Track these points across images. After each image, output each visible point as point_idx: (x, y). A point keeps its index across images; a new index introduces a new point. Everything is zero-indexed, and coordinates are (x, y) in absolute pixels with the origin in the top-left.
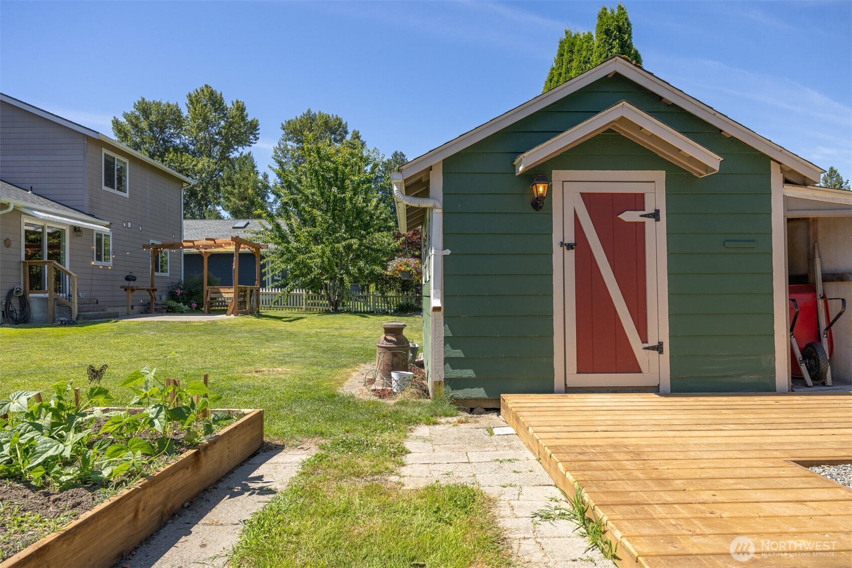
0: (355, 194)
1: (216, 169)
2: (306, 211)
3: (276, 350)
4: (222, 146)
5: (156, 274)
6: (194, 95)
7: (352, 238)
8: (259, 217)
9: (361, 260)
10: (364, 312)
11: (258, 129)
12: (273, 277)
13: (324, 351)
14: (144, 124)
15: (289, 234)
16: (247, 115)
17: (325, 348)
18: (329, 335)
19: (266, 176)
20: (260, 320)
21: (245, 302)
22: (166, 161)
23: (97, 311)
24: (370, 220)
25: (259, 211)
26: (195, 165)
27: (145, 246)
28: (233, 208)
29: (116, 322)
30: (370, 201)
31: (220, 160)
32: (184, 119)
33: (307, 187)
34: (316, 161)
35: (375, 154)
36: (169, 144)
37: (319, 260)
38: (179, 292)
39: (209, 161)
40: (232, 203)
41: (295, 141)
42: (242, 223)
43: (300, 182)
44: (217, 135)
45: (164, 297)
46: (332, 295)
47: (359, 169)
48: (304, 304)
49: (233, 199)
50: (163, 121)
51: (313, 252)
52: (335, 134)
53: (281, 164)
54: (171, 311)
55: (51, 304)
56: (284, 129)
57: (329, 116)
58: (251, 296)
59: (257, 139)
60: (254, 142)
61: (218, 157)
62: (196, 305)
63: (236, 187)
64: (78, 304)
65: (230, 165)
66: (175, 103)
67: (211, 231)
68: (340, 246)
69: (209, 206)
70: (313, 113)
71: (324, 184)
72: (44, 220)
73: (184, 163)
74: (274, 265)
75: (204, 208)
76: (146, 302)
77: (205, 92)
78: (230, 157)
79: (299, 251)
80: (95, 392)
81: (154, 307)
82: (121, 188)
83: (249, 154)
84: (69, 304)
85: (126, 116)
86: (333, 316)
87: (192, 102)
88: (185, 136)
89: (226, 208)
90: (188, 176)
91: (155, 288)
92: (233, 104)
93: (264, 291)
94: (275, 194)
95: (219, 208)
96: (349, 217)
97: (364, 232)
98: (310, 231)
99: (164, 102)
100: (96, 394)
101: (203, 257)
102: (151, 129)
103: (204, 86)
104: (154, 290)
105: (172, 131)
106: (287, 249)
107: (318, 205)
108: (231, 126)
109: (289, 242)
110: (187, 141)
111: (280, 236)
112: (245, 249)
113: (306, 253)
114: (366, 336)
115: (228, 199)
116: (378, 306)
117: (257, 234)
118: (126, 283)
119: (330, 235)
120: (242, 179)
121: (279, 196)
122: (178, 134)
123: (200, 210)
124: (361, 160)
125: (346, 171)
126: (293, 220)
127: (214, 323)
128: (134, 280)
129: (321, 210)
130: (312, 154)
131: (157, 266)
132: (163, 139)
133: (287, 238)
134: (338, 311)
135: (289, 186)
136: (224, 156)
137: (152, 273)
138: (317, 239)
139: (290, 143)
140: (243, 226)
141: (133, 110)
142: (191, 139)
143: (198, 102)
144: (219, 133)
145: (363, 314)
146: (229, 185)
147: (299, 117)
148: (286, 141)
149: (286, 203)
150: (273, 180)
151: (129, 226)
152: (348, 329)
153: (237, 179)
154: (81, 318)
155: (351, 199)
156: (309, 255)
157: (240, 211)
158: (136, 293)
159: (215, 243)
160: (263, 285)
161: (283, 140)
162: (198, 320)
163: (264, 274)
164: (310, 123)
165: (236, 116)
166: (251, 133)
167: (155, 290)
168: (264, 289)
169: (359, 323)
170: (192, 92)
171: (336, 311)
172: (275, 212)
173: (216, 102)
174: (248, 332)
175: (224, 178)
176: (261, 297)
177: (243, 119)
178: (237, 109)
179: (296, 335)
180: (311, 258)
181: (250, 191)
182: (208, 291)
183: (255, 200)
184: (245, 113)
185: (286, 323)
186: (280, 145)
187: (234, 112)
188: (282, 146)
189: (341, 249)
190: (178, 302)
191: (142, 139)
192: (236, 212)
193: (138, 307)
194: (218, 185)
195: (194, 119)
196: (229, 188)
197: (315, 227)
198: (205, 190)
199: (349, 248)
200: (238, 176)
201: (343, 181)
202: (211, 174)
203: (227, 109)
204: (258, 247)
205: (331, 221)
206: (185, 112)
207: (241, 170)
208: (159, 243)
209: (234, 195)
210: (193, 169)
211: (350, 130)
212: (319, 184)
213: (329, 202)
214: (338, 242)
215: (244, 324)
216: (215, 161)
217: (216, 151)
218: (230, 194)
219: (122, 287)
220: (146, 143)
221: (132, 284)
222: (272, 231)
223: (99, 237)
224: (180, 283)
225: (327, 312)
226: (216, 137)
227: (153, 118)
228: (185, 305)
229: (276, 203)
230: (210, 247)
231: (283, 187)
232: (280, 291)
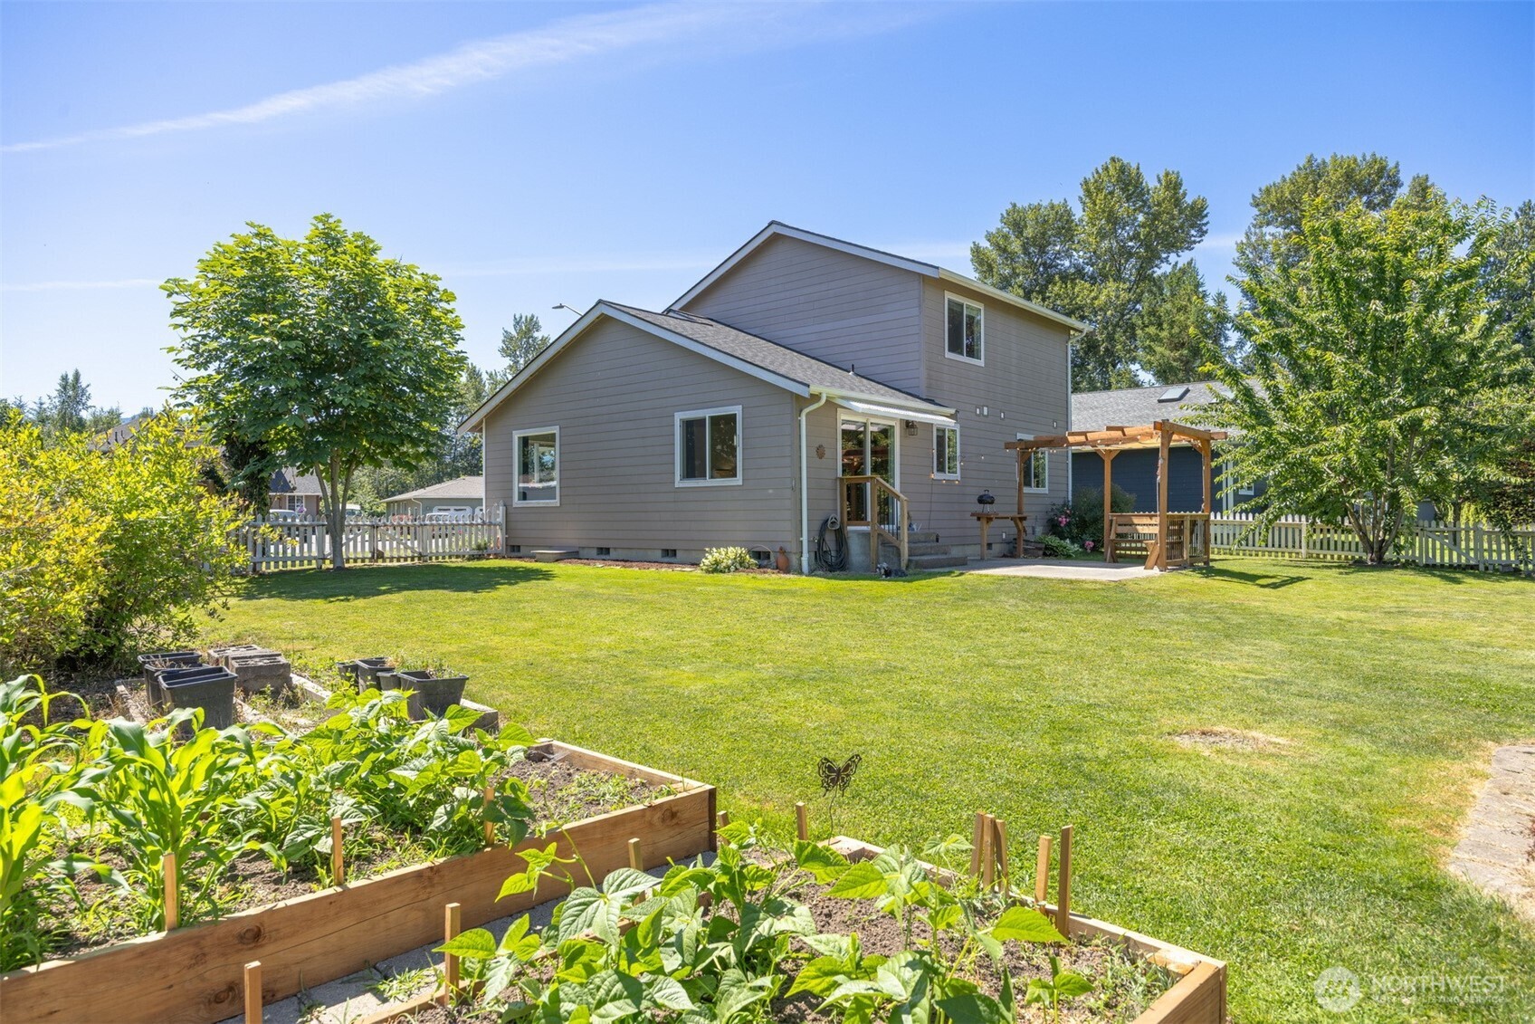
0: (1428, 310)
1: (1129, 300)
2: (1308, 358)
3: (1248, 666)
4: (1140, 258)
5: (1026, 490)
6: (1092, 181)
7: (1420, 405)
8: (1209, 376)
9: (1446, 454)
10: (1452, 567)
11: (1206, 216)
12: (1236, 493)
13: (1368, 681)
14: (1016, 246)
15: (1272, 405)
16: (1185, 194)
17: (1366, 668)
18: (1374, 631)
19: (1221, 299)
20: (1209, 581)
21: (1181, 544)
22: (1049, 297)
23: (937, 554)
24: (1471, 363)
25: (1208, 367)
26: (1096, 298)
27: (1008, 446)
28: (1160, 365)
29: (961, 574)
30: (1468, 319)
31: (1137, 282)
32: (1076, 225)
33: (1310, 309)
34: (1332, 250)
35: (1482, 210)
36: (1053, 271)
37: (1339, 457)
38: (1063, 520)
39: (1118, 287)
40: (1158, 357)
41: (1281, 224)
42: (1174, 392)
43: (1294, 299)
44: (1131, 240)
45: (1039, 530)
46: (1369, 528)
47: (1440, 252)
48: (1304, 544)
49: (1159, 349)
50: (1044, 234)
51: (1325, 440)
52: (1370, 193)
53: (1254, 271)
54: (1050, 554)
55: (874, 541)
56: (1257, 205)
57: (1355, 160)
58: (1192, 533)
59: (1203, 233)
60: (1198, 239)
61: (1133, 278)
62: (1092, 544)
63: (1165, 326)
64: (909, 542)
65: (1154, 289)
66: (1063, 201)
67: (1120, 410)
68: (1391, 426)
69: (1119, 366)
70: (1319, 161)
71: (1351, 297)
72: (863, 414)
73: (1078, 296)
74: (1239, 471)
75: (1110, 368)
76: (1012, 537)
77: (1112, 172)
78: (1155, 275)
79: (1295, 439)
80: (806, 853)
81: (1022, 546)
82: (972, 352)
83: (1190, 263)
84: (896, 543)
85: (989, 237)
86: (1374, 575)
87: (1088, 192)
88: (1078, 252)
89: (1146, 366)
90: (1082, 318)
91: (1024, 515)
92: (1159, 181)
93: (1219, 518)
94: (1240, 330)
95: (1134, 367)
96: (1413, 360)
97: (1453, 391)
98: (1319, 399)
99: (1045, 203)
100: (808, 859)
101: (1103, 461)
102: (1026, 252)
103: (1109, 161)
104: (1023, 519)
105: (1057, 248)
106: (1269, 437)
107: (1335, 343)
108: (1155, 219)
109: (1270, 423)
110: (1081, 260)
111: (1252, 413)
112: (1179, 441)
113: (1309, 443)
114: (1473, 639)
115: (1150, 350)
116: (1490, 551)
117: (1206, 410)
118: (979, 508)
119: (1366, 402)
120: (1175, 311)
121: (1248, 333)
122: (1068, 250)
123: (1104, 373)
124: (1444, 231)
125: (1405, 261)
126: (1279, 378)
127: (1120, 586)
128: (992, 503)
129: (1341, 351)
130: (1322, 238)
131: (1029, 475)
132: (1044, 264)
133: (1266, 416)
134: (1384, 562)
135: (1271, 310)
136: (1143, 276)
137: (1020, 490)
138: (1333, 413)
139: (1271, 229)
140: (1177, 396)
141: (1000, 225)
142: (1088, 255)
143: (1099, 190)
144: (1135, 237)
145: (1449, 572)
146: (1153, 324)
147: (1288, 177)
148: (1260, 227)
149: (1265, 346)
150: (1235, 303)
151: (985, 413)
152: (1419, 615)
153: (1168, 312)
154: (912, 566)
155: (1418, 322)
156: (1317, 447)
157: (1171, 368)
158: (995, 523)
159: (1124, 435)
160: (1217, 506)
161: (1255, 226)
162: (1092, 578)
163: (1219, 487)
164: (1313, 181)
165: (1164, 200)
166: (1192, 226)
167: (1025, 518)
168: (1219, 515)
169: (1444, 600)
170: (1089, 176)
171: (1381, 564)
172: (1239, 365)
173: (1129, 183)
174: (1187, 611)
175: (1143, 313)
176: (1213, 530)
177: (1177, 202)
178: (1167, 188)
179: (1291, 625)
180: (1320, 454)
181: (1192, 330)
182: (1111, 521)
183: (1201, 345)
184: (1181, 191)
185: (1267, 590)
186: (1248, 237)
187: (1162, 194)
188: (1253, 239)
189: (1394, 432)
190: (1063, 538)
191: (1014, 269)
192: (1165, 372)
193: (998, 545)
194: (1133, 327)
195: (1092, 222)
196: (1152, 330)
197: (1330, 388)
198: (1111, 338)
199: (1413, 427)
200: (1168, 306)
201: (1400, 283)
202: (1122, 310)
203: (1148, 191)
204: (1207, 438)
205: (1366, 373)
206: (1078, 213)
207: (1173, 295)
208: (1030, 437)
209: (1161, 341)
210: (1092, 304)
211: (1406, 178)
212: (1339, 299)
213: (1363, 333)
214: (1384, 417)
215: (1179, 592)
216: (1126, 286)
217: (1130, 268)
218: (1154, 341)
219: (973, 515)
220: (1018, 275)
221: (988, 508)
222: (1234, 402)
223: (941, 434)
224: (1065, 504)
225: (1359, 565)
226: (1130, 244)
227: (1029, 232)
228: (1073, 543)
229: (1241, 348)
230: (1116, 441)
231: (1257, 315)
232: (1250, 518)
